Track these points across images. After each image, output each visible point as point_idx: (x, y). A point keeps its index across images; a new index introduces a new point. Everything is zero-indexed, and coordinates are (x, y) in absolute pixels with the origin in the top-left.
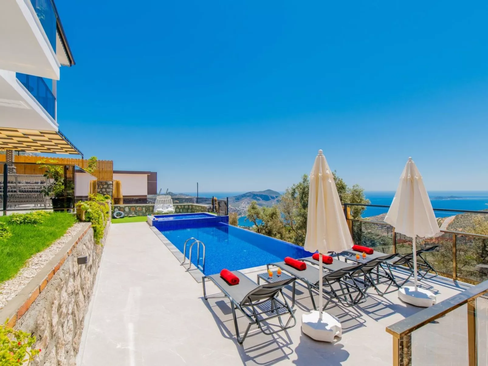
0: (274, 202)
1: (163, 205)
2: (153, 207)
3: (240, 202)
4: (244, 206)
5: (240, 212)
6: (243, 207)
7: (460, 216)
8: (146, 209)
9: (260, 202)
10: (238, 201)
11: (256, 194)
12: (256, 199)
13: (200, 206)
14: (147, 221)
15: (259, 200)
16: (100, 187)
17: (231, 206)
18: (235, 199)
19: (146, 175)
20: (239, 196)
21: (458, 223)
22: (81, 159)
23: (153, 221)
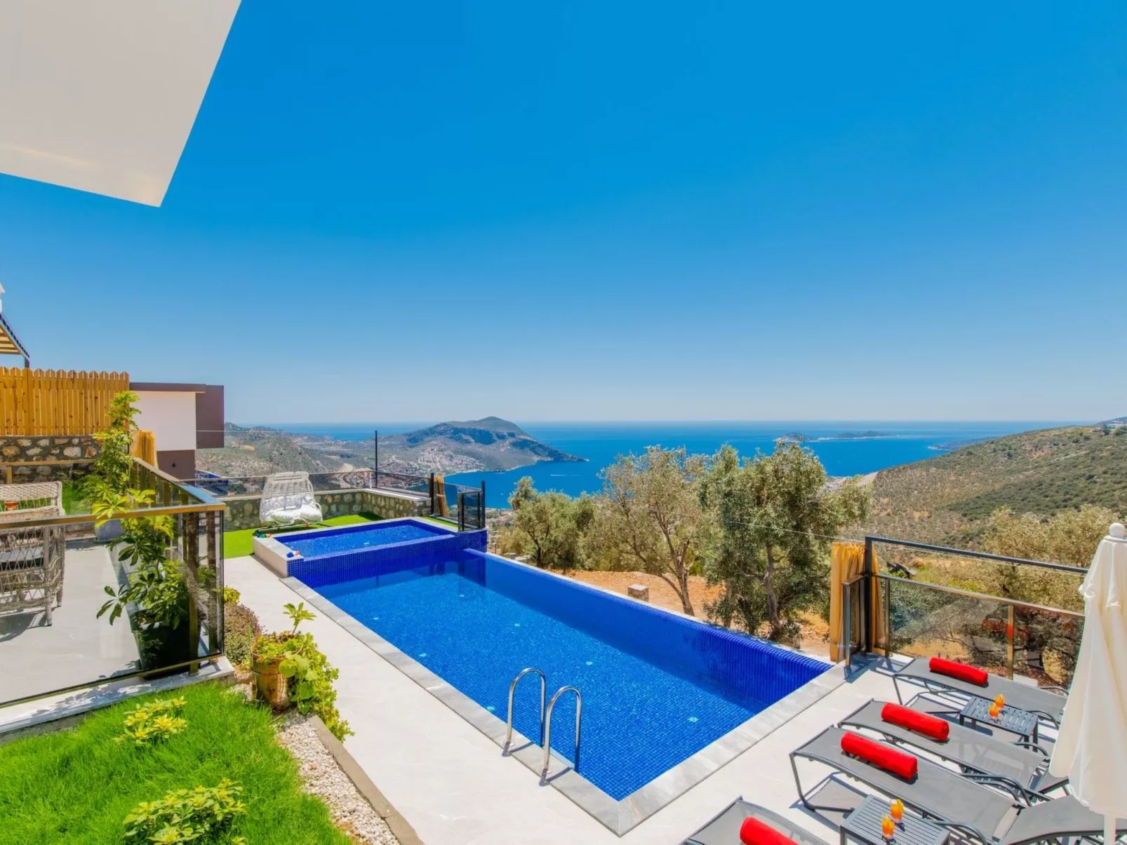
0: (503, 446)
1: (286, 499)
2: (256, 504)
3: (421, 447)
4: (431, 459)
5: (420, 473)
6: (428, 461)
7: (884, 473)
8: (235, 511)
9: (469, 447)
10: (417, 446)
11: (459, 427)
12: (459, 439)
13: (390, 498)
14: (253, 554)
15: (467, 442)
16: (90, 453)
17: (397, 458)
18: (409, 440)
19: (192, 395)
20: (419, 431)
21: (881, 487)
22: (22, 367)
23: (289, 562)
